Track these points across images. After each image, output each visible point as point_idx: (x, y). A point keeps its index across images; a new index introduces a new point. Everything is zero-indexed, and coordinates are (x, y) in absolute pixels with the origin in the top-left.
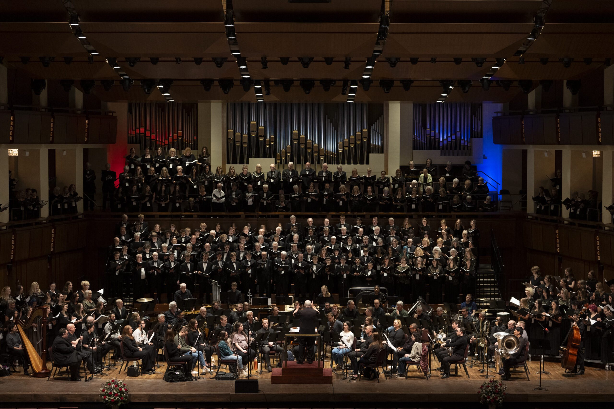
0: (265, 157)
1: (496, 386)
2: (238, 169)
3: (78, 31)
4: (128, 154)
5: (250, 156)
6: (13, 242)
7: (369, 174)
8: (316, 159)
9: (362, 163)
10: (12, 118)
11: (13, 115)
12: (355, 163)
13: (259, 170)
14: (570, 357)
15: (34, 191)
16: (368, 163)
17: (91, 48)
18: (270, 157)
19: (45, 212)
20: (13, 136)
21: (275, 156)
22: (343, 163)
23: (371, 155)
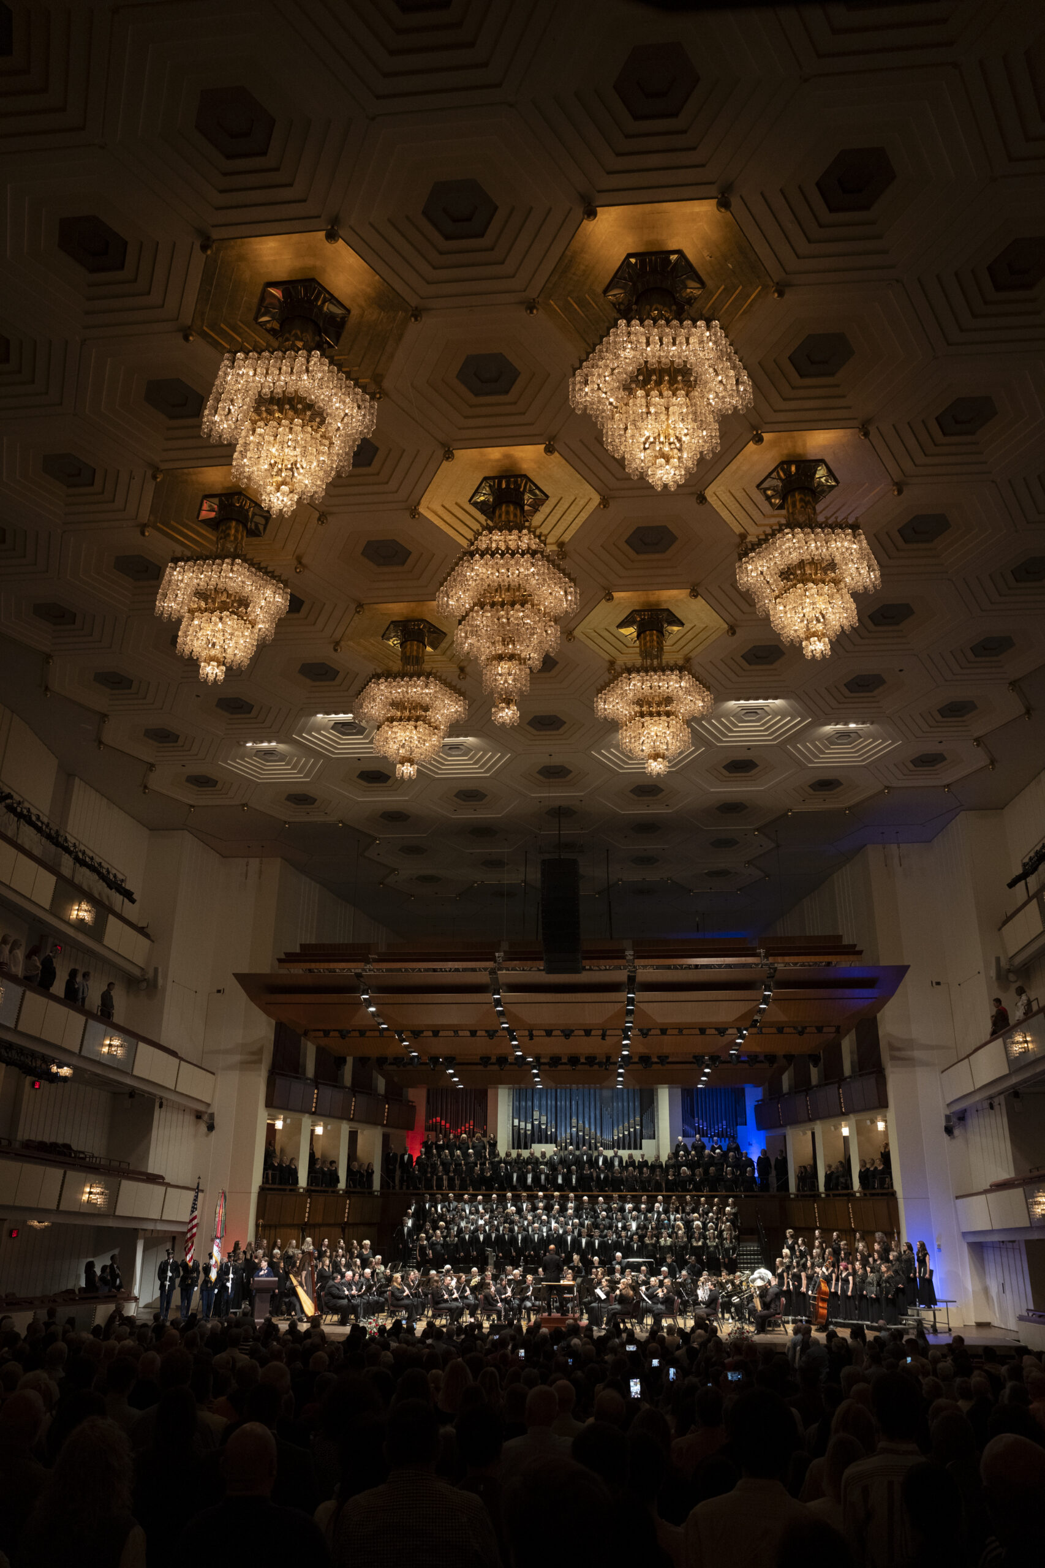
0: (546, 1142)
1: (743, 1333)
2: (525, 1154)
3: (369, 1002)
4: (425, 1140)
5: (533, 1142)
6: (308, 1205)
7: (643, 1158)
8: (593, 1146)
9: (635, 1148)
10: (316, 1091)
11: (317, 1088)
12: (630, 1148)
13: (543, 1154)
14: (821, 1310)
15: (333, 1162)
16: (641, 1148)
17: (381, 1020)
18: (551, 1143)
19: (342, 1185)
20: (316, 1107)
21: (556, 1142)
22: (619, 1148)
23: (643, 1141)
